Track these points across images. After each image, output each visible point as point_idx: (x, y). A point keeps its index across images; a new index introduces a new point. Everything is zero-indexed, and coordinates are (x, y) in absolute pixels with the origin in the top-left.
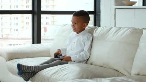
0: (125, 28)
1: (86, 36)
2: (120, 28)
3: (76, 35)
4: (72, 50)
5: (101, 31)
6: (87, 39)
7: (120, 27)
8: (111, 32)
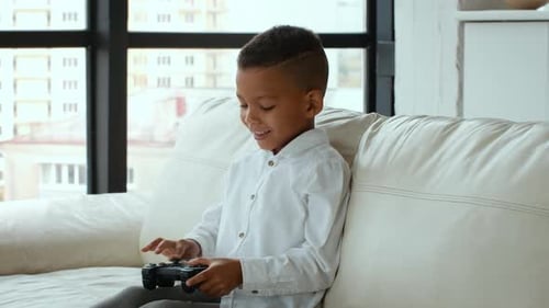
0: (531, 125)
1: (315, 166)
2: (504, 126)
3: (266, 158)
4: (242, 235)
5: (399, 137)
6: (316, 177)
7: (500, 122)
8: (455, 146)
